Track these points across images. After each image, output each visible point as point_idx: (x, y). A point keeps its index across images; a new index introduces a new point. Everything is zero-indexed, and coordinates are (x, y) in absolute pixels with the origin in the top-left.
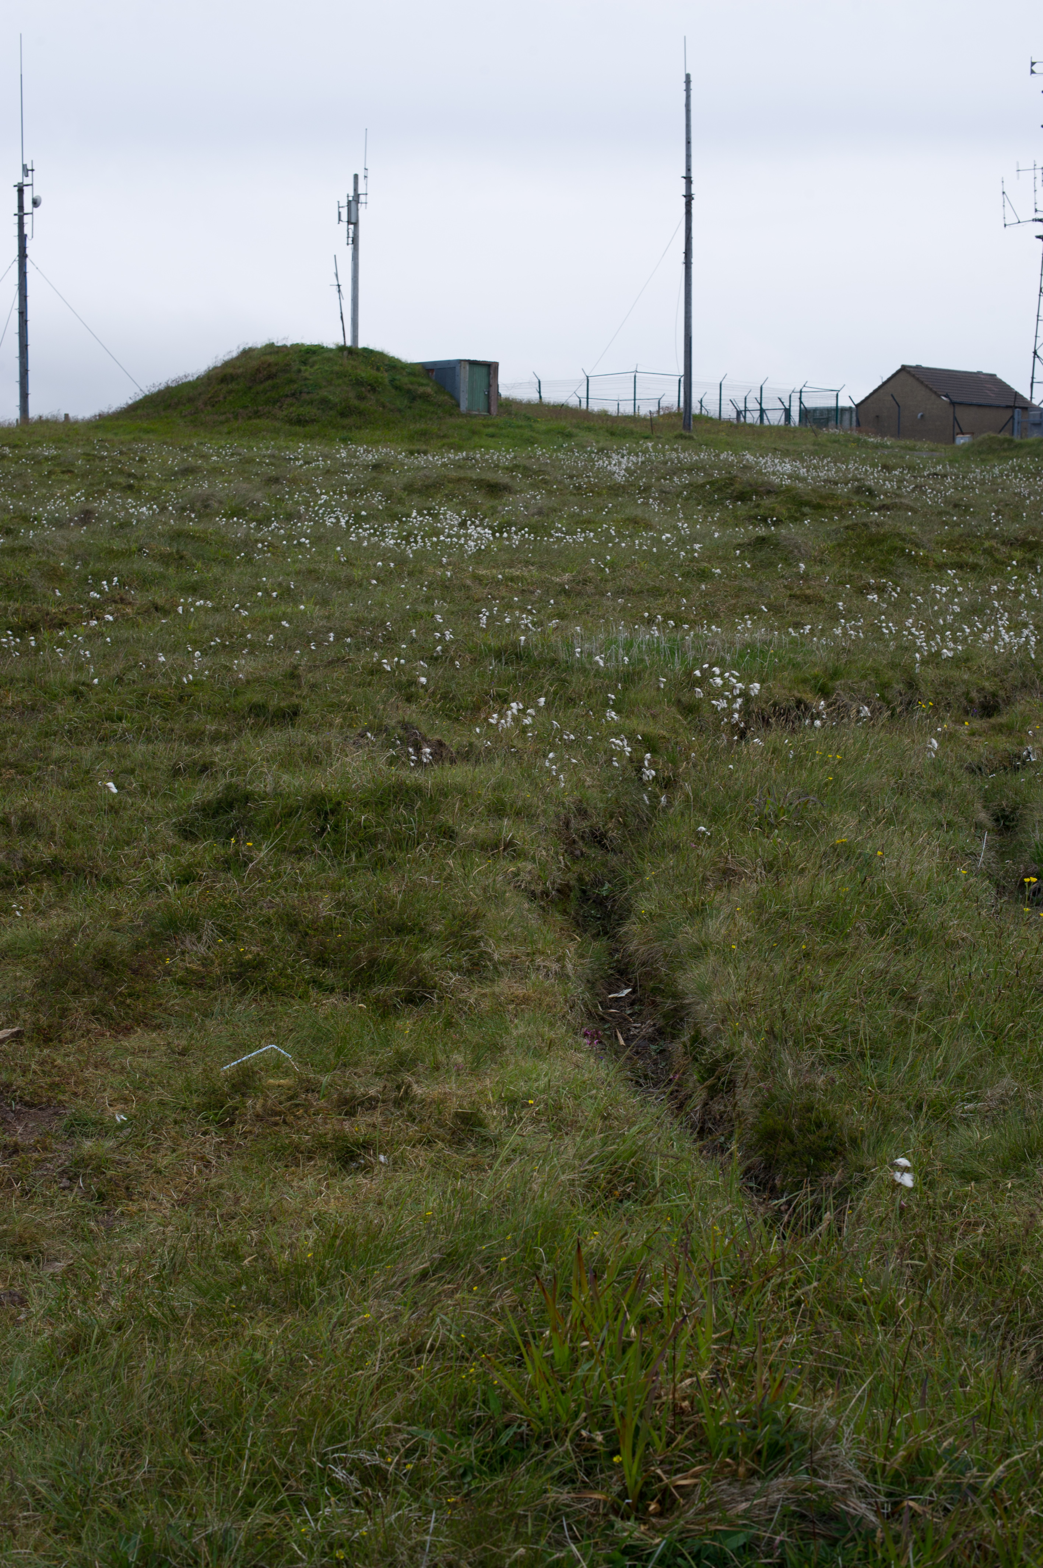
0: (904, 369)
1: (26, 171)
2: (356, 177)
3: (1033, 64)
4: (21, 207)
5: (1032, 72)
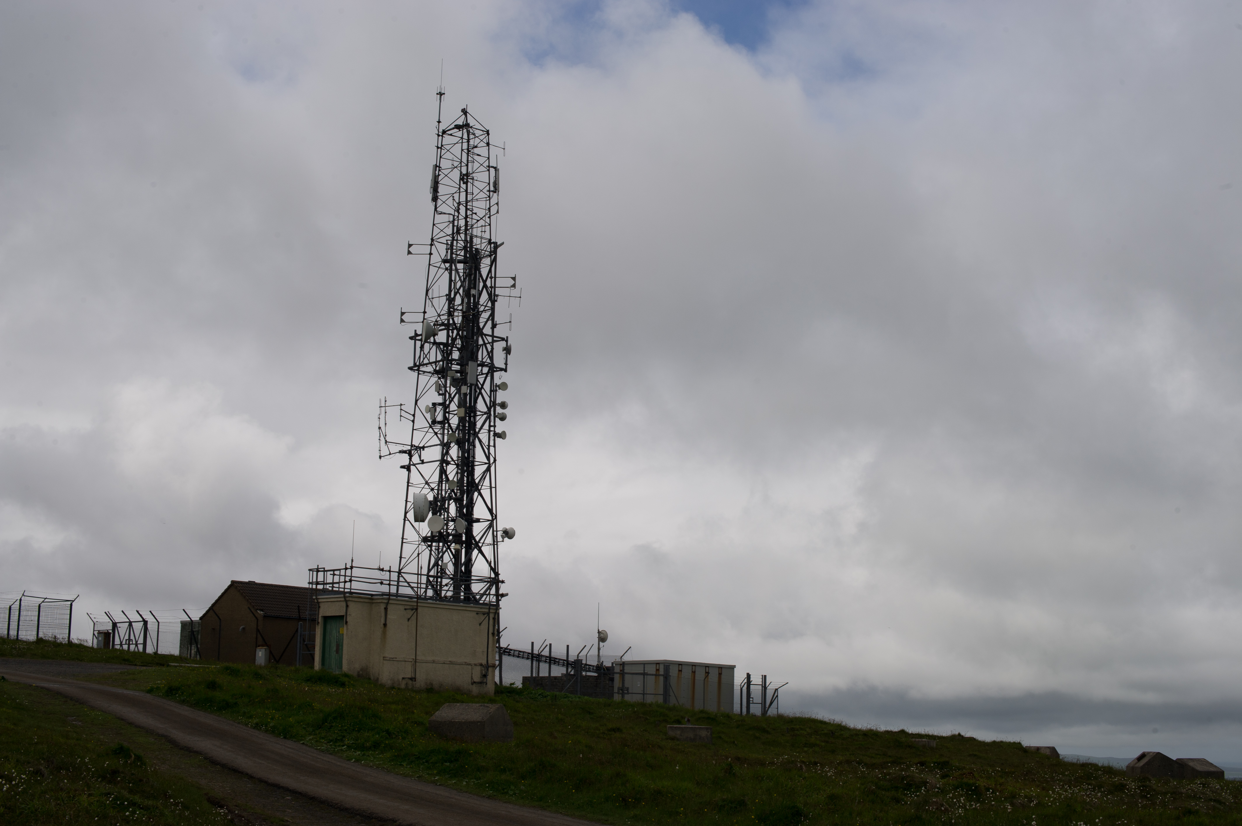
0: (235, 585)
3: (403, 314)
5: (402, 321)
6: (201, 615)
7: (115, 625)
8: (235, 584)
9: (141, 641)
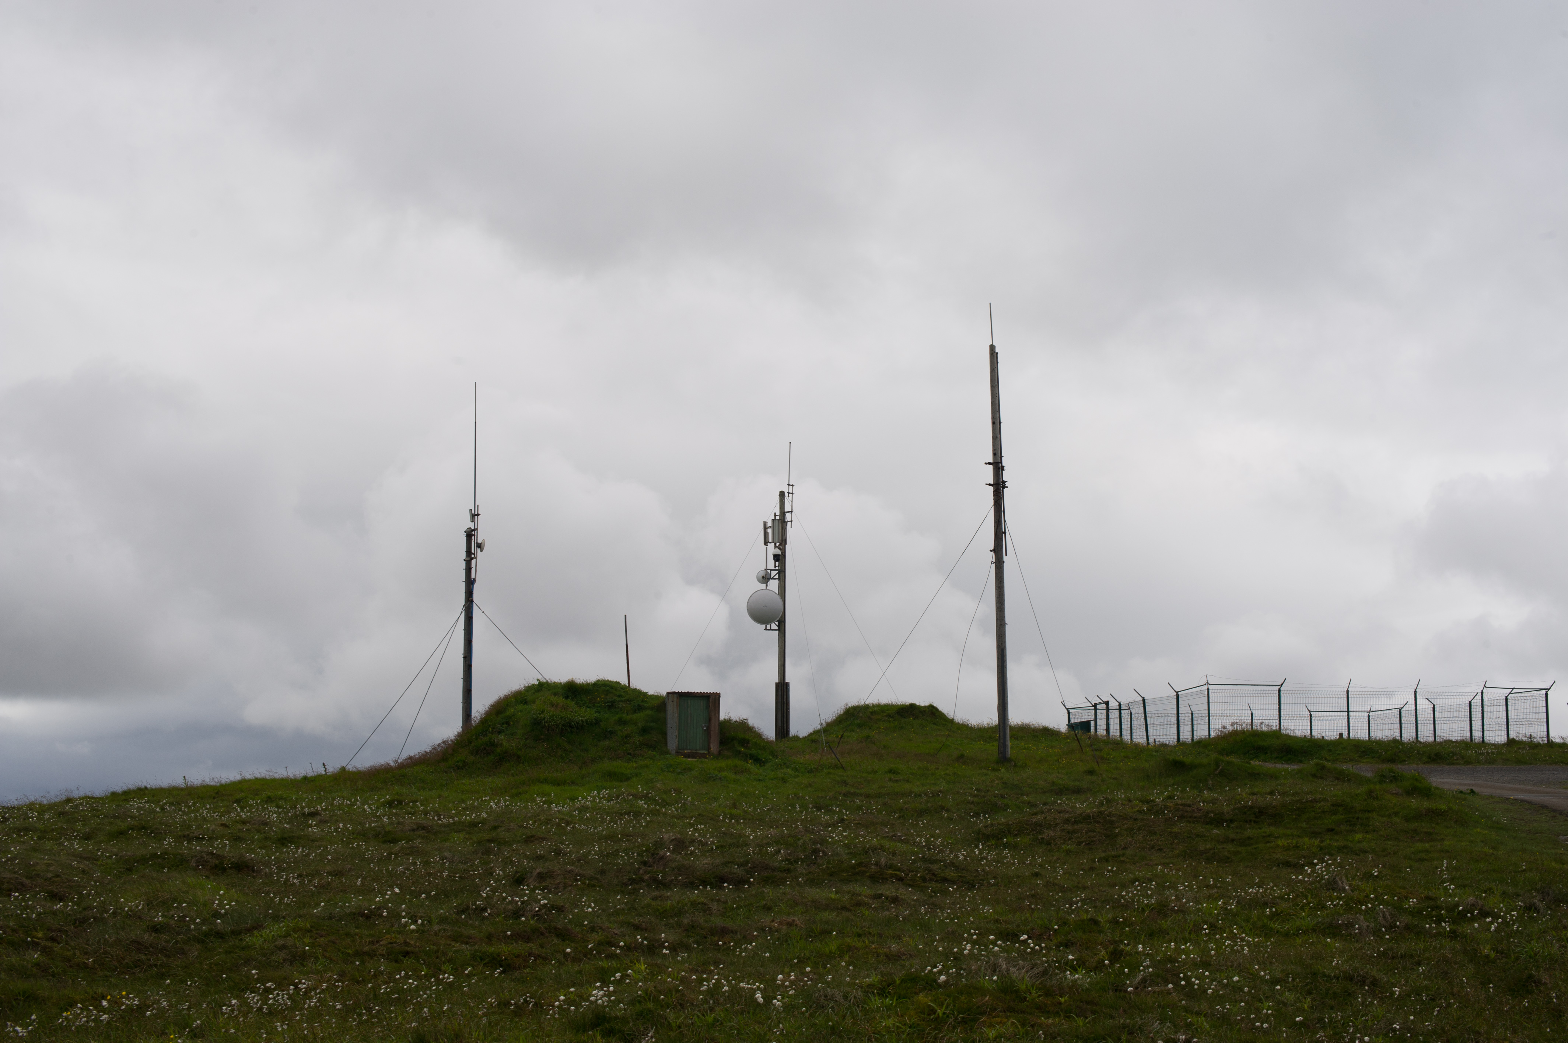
1: (474, 516)
2: (782, 494)
4: (469, 552)
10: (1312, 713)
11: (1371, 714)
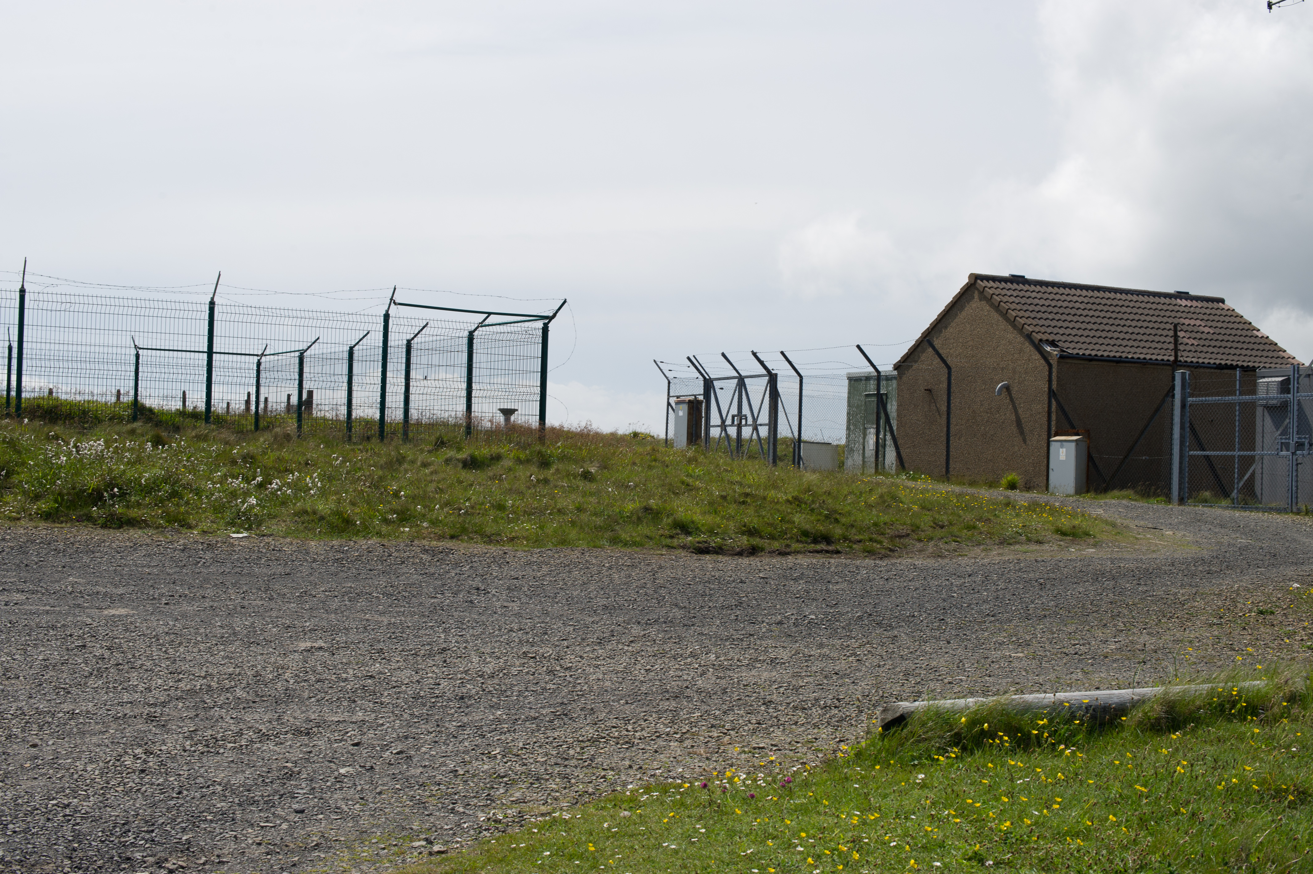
0: (976, 284)
6: (898, 358)
7: (708, 384)
8: (979, 281)
9: (764, 418)
10: (141, 352)
11: (263, 359)
